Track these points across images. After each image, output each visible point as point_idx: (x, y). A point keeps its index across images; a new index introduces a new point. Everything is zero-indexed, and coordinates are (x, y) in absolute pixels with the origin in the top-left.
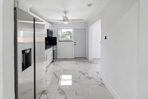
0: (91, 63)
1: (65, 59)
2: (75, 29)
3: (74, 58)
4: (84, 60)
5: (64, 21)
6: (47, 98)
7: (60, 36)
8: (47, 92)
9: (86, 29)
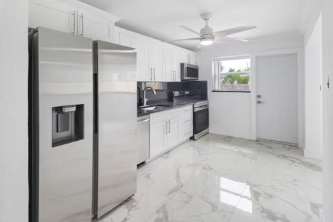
0: (311, 166)
1: (228, 137)
2: (257, 57)
3: (255, 139)
4: (287, 154)
5: (202, 38)
6: (126, 219)
7: (217, 75)
8: (135, 206)
9: (296, 54)
